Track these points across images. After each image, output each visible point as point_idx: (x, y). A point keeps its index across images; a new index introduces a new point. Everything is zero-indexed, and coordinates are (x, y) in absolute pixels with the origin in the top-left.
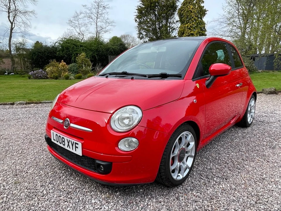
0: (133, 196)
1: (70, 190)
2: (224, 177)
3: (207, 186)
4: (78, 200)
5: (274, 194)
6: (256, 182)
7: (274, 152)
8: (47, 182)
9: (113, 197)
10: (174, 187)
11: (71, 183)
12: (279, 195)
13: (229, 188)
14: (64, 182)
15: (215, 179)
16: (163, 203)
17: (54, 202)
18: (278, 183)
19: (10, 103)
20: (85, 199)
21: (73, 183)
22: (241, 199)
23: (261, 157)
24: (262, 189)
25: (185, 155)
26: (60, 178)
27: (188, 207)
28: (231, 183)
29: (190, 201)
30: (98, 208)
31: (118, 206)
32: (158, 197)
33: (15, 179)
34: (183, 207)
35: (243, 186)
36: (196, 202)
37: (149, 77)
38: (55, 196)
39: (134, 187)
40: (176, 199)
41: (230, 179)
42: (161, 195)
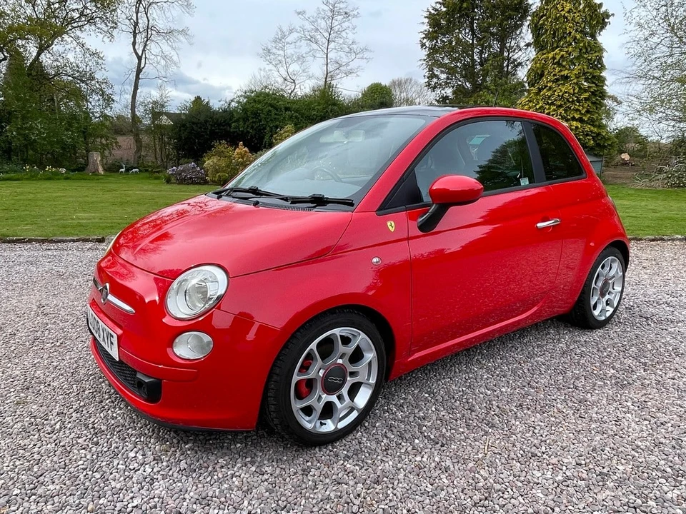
0: (216, 454)
1: (104, 428)
2: (441, 439)
3: (387, 454)
4: (105, 450)
5: (534, 491)
6: (510, 461)
7: (617, 396)
8: (72, 408)
9: (176, 451)
10: (313, 448)
11: (115, 415)
12: (542, 496)
13: (433, 465)
14: (103, 410)
15: (417, 441)
16: (266, 477)
17: (63, 446)
18: (564, 468)
19: (96, 237)
20: (121, 448)
21: (119, 414)
22: (444, 493)
23: (570, 404)
24: (511, 478)
25: (344, 381)
26: (102, 402)
27: (315, 491)
28: (448, 454)
29: (327, 480)
30: (134, 469)
31: (174, 469)
32: (266, 462)
33: (22, 395)
34: (303, 491)
35: (471, 465)
36: (339, 483)
37: (292, 203)
38: (73, 435)
39: (230, 437)
40: (300, 472)
41: (453, 446)
42: (275, 460)
